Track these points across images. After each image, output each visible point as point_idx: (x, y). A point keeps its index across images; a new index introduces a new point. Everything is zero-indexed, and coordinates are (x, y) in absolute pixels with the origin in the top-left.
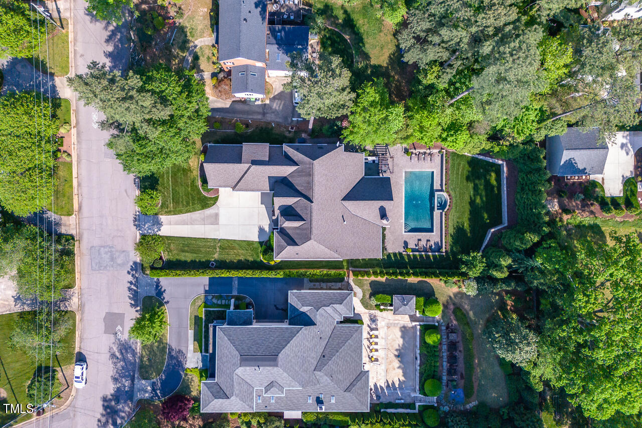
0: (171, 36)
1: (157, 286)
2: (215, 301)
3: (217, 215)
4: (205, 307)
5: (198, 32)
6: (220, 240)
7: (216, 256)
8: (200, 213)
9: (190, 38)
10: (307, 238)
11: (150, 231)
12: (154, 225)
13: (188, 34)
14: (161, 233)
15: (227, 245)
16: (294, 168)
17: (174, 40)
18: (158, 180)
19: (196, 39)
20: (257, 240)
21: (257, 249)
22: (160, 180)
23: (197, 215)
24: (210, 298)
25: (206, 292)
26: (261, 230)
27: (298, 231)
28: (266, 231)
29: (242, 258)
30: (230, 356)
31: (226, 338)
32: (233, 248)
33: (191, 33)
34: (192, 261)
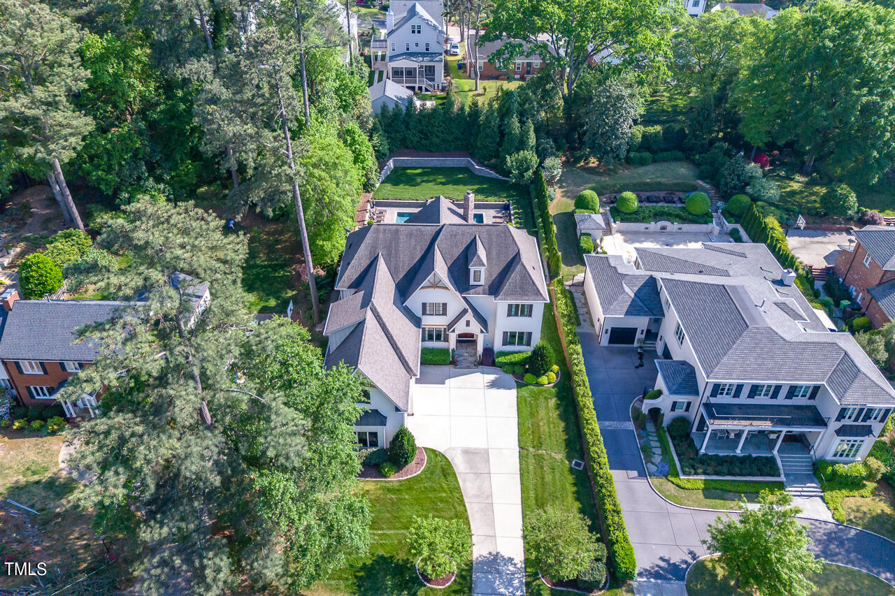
0: (19, 509)
1: (657, 575)
2: (657, 459)
3: (467, 452)
4: (677, 475)
5: (39, 459)
6: (521, 448)
7: (559, 456)
8: (464, 481)
9: (49, 474)
10: (505, 233)
11: (516, 582)
12: (498, 572)
13: (36, 478)
14: (519, 558)
15: (529, 438)
16: (382, 266)
17: (32, 506)
18: (382, 557)
19: (57, 464)
20: (514, 392)
21: (532, 393)
22: (381, 552)
23: (468, 486)
24: (653, 468)
25: (642, 474)
26: (494, 385)
27: (494, 252)
28: (496, 379)
29: (554, 414)
30: (758, 350)
31: (725, 360)
32: (536, 427)
33: (34, 473)
34: (577, 499)
